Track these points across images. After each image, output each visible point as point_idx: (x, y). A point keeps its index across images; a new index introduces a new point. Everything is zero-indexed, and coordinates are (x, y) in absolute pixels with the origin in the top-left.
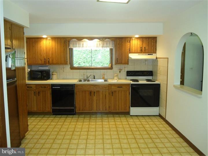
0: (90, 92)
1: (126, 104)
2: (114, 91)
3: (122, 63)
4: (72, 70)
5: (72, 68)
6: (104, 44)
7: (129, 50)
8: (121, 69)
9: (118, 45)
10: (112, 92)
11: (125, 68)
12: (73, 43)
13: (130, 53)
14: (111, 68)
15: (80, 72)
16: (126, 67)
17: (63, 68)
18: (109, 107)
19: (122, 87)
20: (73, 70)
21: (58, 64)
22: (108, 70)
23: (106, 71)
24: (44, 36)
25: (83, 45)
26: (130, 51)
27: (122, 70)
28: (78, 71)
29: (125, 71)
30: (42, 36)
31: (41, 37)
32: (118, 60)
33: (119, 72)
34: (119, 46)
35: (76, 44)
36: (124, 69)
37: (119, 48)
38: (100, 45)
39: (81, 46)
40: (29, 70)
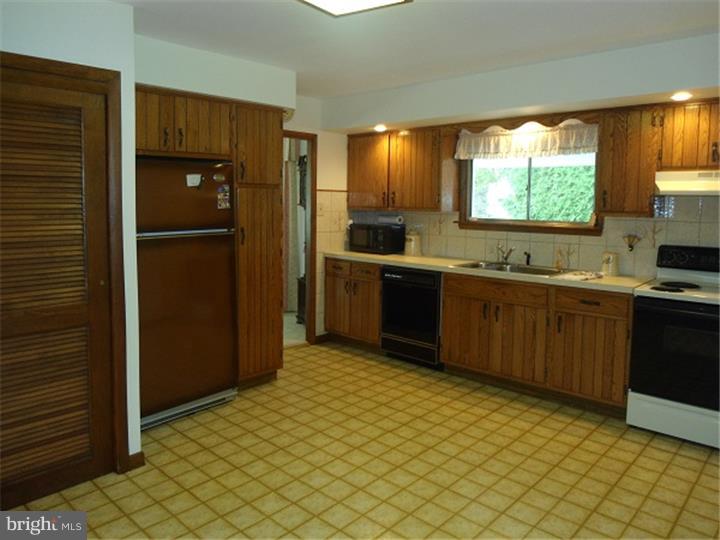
0: (485, 306)
1: (612, 376)
2: (567, 314)
3: (623, 212)
4: (463, 231)
5: (465, 222)
6: (568, 140)
7: (656, 157)
8: (635, 237)
9: (611, 139)
10: (560, 318)
11: (654, 232)
12: (467, 142)
13: (661, 168)
14: (596, 230)
15: (485, 238)
16: (660, 230)
17: (440, 223)
18: (546, 372)
19: (598, 304)
20: (466, 228)
21: (423, 207)
22: (583, 237)
23: (574, 239)
24: (380, 128)
25: (497, 146)
26: (660, 158)
27: (639, 240)
28: (481, 233)
29: (654, 245)
30: (374, 126)
31: (370, 129)
32: (609, 200)
33: (627, 249)
34: (614, 141)
35: (477, 146)
36: (650, 234)
37: (613, 149)
38: (554, 142)
39: (492, 150)
40: (351, 222)
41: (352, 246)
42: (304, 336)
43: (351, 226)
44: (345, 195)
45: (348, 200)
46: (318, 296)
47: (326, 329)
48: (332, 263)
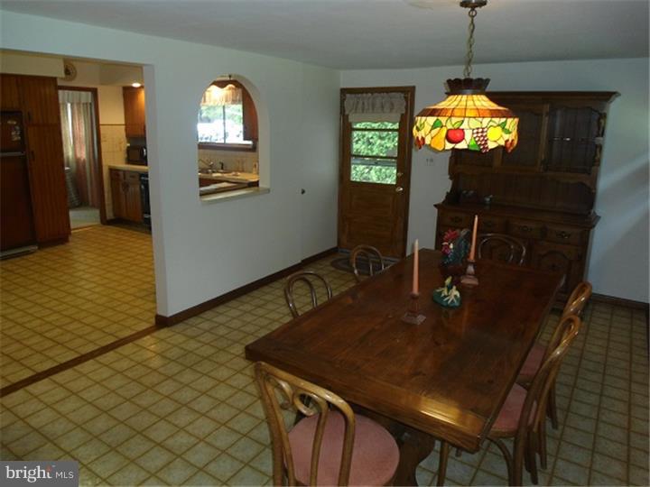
22: (248, 153)
40: (129, 145)
41: (129, 161)
42: (99, 220)
43: (128, 147)
44: (123, 127)
45: (126, 130)
46: (106, 195)
47: (115, 215)
48: (114, 172)
